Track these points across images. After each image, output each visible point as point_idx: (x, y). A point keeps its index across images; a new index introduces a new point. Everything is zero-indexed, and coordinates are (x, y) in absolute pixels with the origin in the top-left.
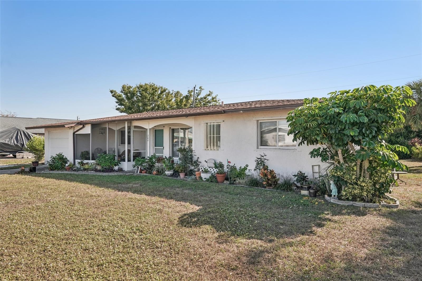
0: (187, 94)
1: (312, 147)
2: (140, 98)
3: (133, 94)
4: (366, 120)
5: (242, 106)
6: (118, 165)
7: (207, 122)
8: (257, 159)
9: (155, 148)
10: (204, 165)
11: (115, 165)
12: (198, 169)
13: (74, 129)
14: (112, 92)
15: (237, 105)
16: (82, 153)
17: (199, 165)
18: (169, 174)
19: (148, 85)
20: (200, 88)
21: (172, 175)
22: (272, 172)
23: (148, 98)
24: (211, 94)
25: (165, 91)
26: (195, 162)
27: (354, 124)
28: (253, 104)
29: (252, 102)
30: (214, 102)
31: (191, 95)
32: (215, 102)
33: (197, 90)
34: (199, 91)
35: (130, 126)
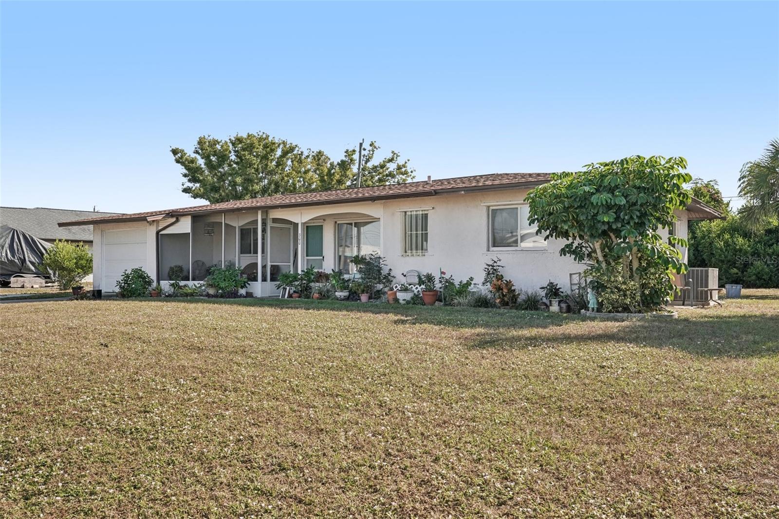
0: (344, 159)
1: (563, 242)
2: (235, 166)
3: (223, 157)
4: (623, 202)
5: (464, 183)
6: (247, 287)
7: (405, 210)
8: (487, 267)
9: (307, 260)
10: (400, 280)
11: (242, 287)
12: (390, 288)
13: (158, 226)
14: (175, 152)
15: (454, 182)
16: (171, 269)
17: (392, 281)
18: (342, 297)
19: (255, 136)
20: (371, 145)
21: (347, 299)
22: (509, 284)
23: (256, 166)
24: (395, 159)
25: (292, 149)
26: (386, 277)
27: (608, 207)
28: (482, 180)
29: (481, 176)
30: (401, 176)
31: (352, 160)
32: (403, 175)
33: (365, 149)
34: (369, 151)
35: (265, 219)
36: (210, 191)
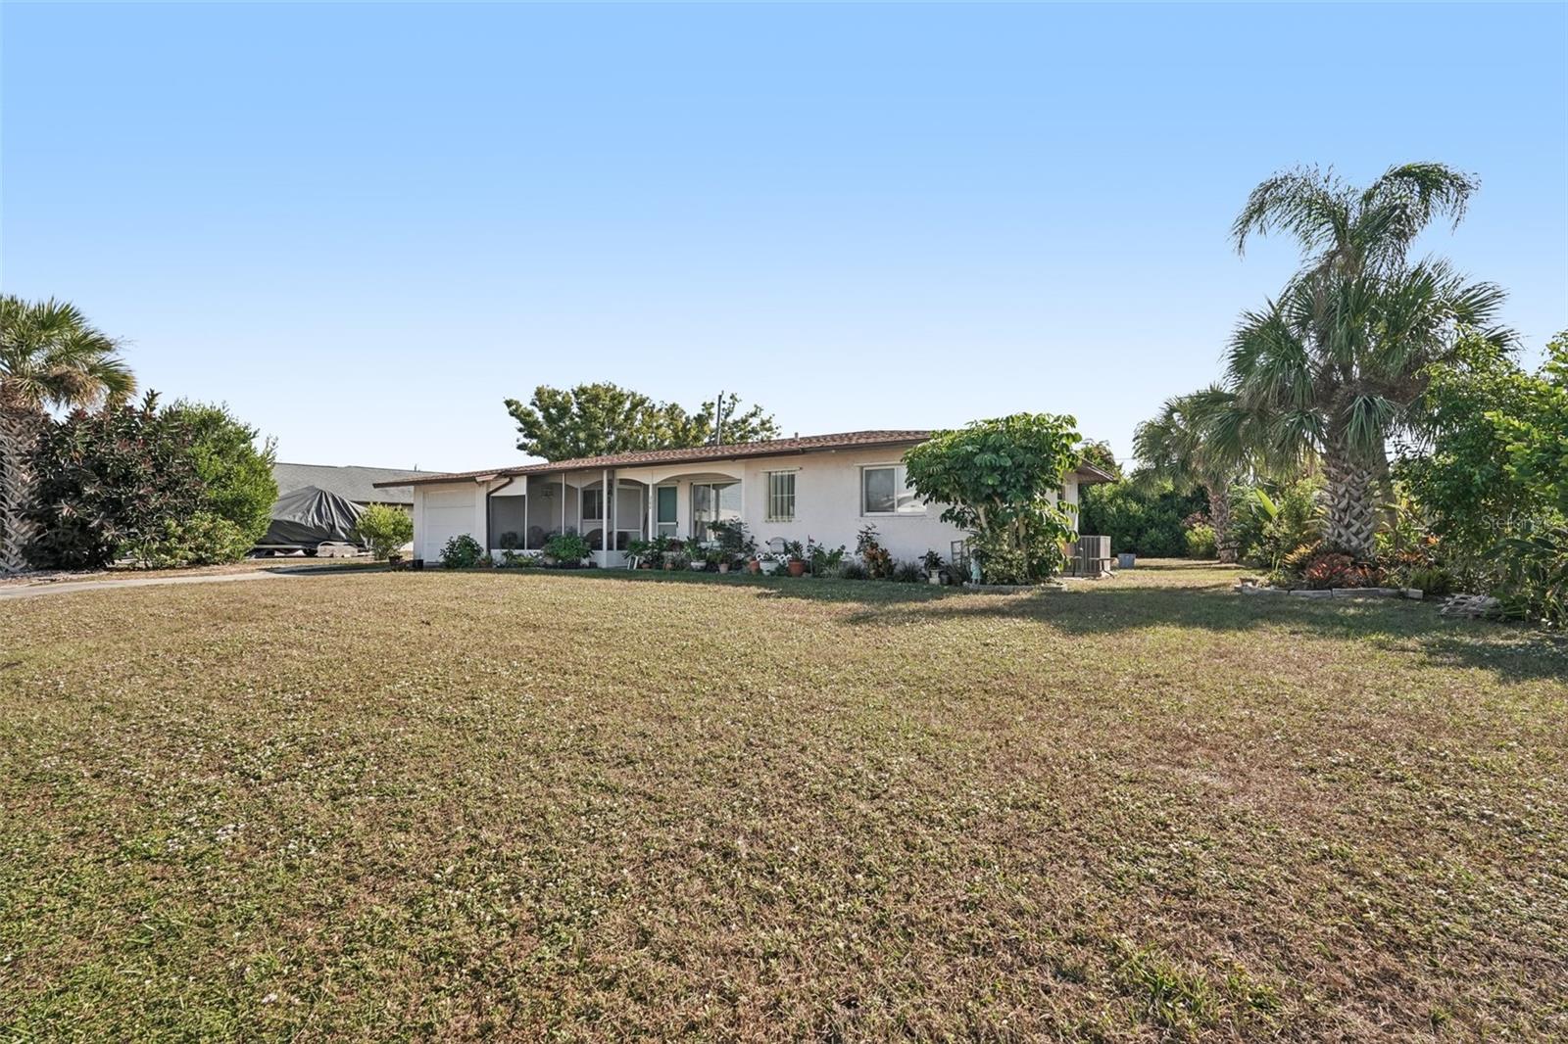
0: (701, 412)
1: (943, 507)
2: (577, 419)
3: (564, 410)
4: (1009, 463)
6: (590, 557)
7: (769, 471)
8: (860, 534)
9: (659, 526)
10: (763, 549)
11: (585, 557)
12: (753, 557)
13: (488, 487)
14: (509, 403)
16: (504, 535)
17: (754, 550)
18: (698, 568)
19: (600, 387)
20: (731, 397)
21: (704, 569)
22: (884, 553)
23: (601, 420)
24: (759, 414)
25: (642, 402)
26: (748, 545)
27: (993, 469)
29: (854, 434)
30: (765, 432)
31: (710, 414)
32: (767, 431)
33: (724, 402)
34: (730, 404)
35: (611, 480)
36: (548, 448)
